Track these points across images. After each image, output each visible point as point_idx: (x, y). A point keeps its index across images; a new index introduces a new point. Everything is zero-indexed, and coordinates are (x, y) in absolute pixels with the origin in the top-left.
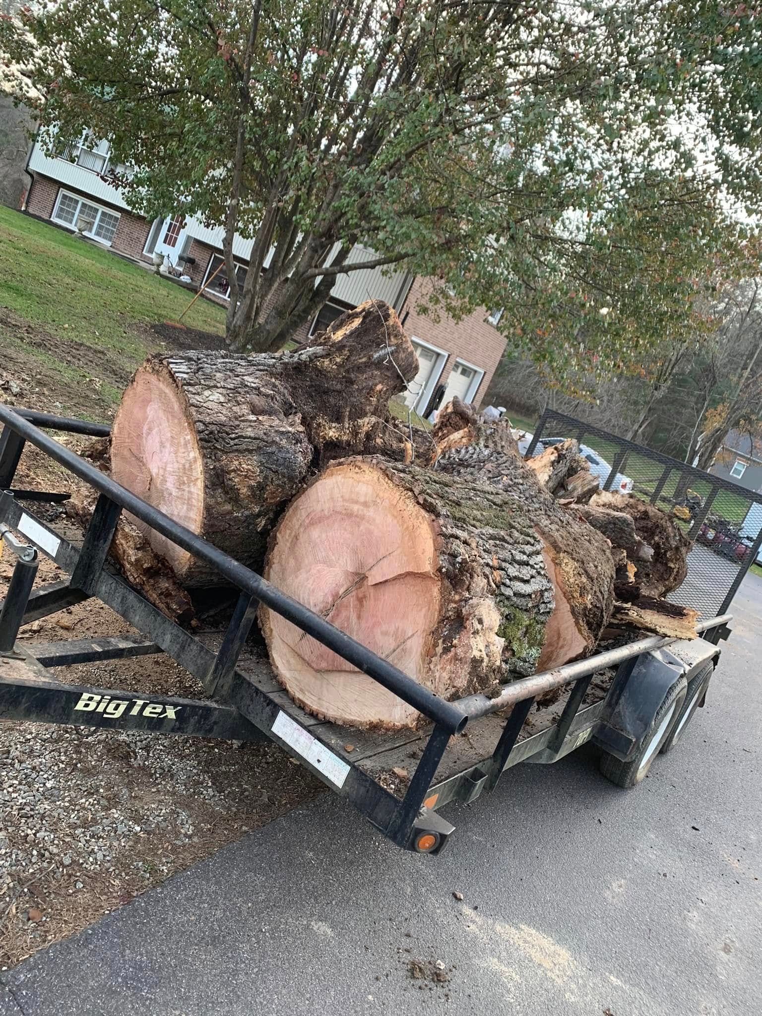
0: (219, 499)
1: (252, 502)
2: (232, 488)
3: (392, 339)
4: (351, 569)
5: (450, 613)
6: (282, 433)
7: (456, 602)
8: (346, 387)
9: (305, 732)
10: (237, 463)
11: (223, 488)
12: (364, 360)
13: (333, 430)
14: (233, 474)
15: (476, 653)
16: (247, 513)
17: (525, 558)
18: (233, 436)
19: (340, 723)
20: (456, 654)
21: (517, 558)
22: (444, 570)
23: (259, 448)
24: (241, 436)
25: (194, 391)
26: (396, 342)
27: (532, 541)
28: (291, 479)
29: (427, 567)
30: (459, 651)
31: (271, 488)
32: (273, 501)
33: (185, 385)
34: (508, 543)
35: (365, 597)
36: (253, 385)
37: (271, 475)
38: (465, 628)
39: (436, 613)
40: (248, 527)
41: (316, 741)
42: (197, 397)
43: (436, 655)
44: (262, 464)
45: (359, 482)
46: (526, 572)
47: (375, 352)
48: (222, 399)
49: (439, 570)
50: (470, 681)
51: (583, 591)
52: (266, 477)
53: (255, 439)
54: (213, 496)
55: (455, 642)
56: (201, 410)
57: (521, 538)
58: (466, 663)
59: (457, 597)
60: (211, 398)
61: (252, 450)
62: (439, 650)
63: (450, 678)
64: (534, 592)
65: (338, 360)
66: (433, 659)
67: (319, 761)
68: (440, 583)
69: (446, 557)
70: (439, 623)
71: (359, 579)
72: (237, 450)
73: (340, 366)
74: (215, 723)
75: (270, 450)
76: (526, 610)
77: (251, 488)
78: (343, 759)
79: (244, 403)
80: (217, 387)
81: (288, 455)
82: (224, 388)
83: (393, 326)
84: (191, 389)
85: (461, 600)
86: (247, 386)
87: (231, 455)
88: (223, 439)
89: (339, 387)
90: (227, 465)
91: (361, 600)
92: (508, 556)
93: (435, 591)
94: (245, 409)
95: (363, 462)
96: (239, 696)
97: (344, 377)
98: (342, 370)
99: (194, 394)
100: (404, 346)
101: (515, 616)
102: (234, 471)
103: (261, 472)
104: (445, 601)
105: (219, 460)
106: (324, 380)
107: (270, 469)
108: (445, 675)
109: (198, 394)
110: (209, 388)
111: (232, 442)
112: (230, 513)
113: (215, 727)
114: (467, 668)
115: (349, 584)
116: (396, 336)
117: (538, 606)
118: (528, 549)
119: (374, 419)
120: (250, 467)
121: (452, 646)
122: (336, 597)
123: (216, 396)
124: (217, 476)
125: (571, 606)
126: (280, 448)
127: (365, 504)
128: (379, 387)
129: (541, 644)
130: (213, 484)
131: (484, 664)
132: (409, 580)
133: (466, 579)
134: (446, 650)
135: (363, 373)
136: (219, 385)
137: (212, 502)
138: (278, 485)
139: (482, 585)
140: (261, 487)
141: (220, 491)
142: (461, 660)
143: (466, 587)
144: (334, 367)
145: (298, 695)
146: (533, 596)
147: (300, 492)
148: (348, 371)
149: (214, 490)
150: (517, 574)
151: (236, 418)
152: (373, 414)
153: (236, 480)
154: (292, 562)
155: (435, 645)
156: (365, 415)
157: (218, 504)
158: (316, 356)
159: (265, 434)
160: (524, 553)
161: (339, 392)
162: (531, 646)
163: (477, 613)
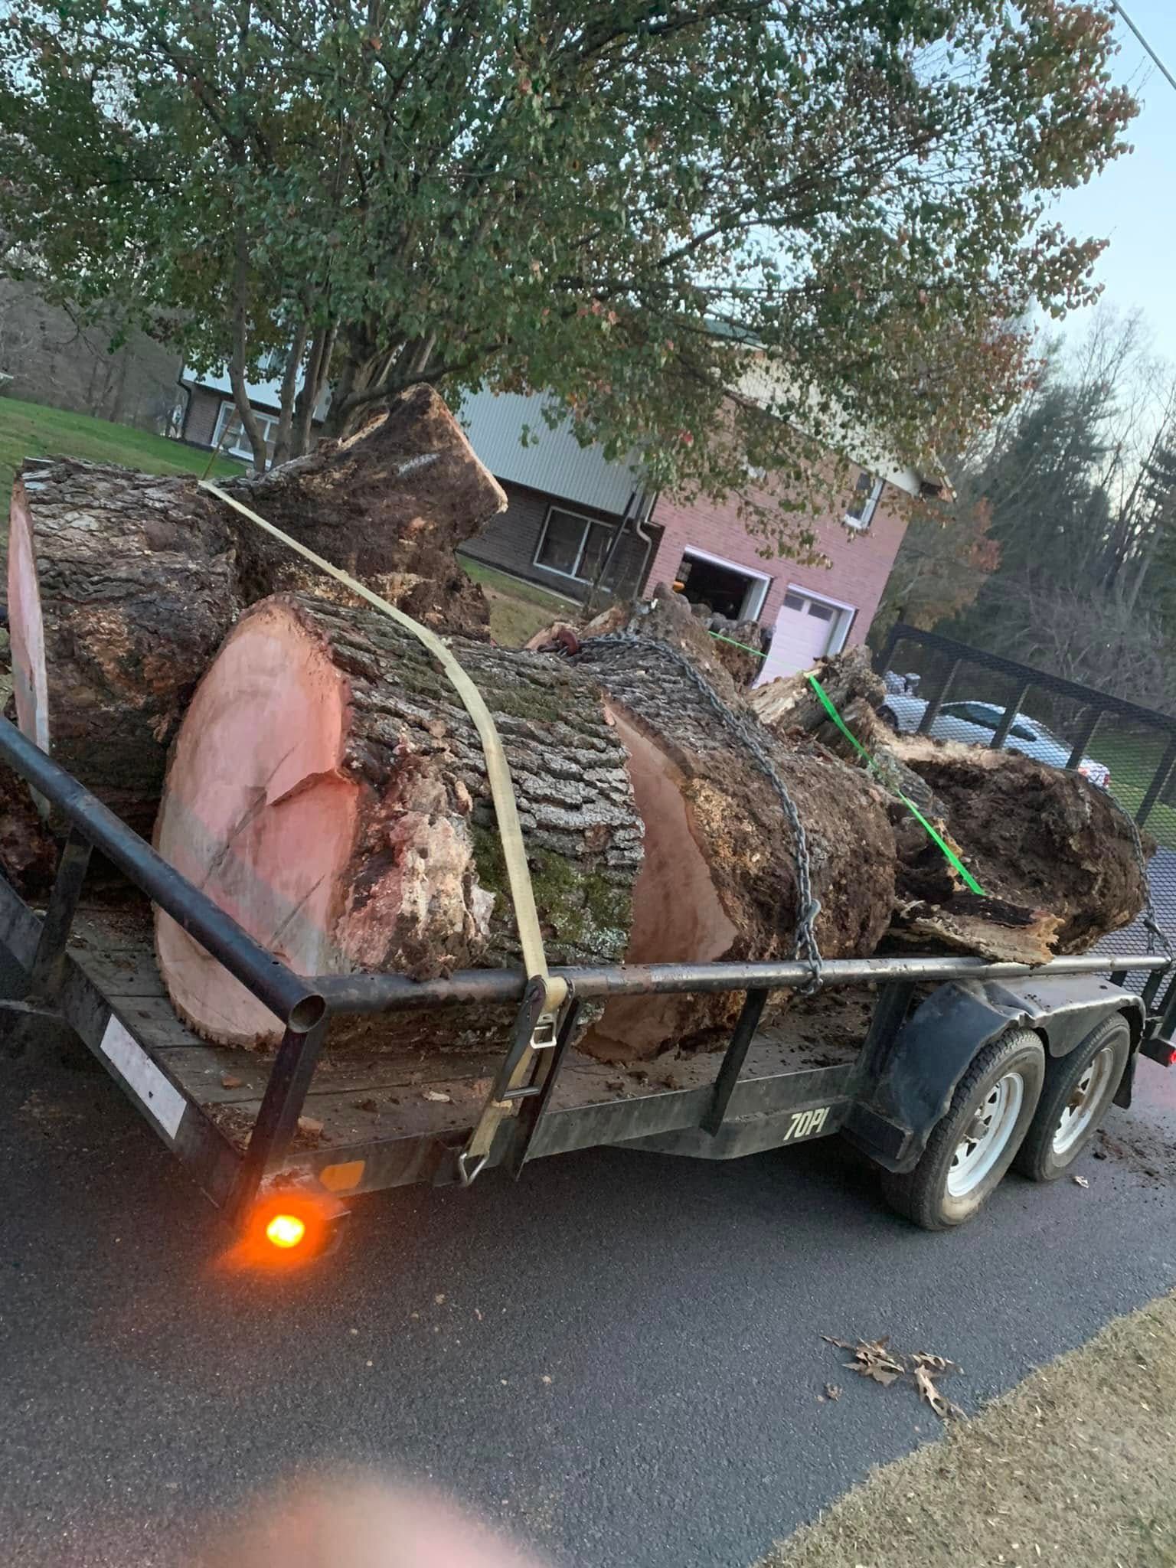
0: (72, 682)
1: (130, 689)
2: (89, 662)
3: (435, 443)
4: (251, 784)
5: (372, 841)
6: (174, 571)
7: (379, 821)
8: (349, 518)
9: (138, 1048)
10: (93, 620)
11: (76, 662)
12: (382, 475)
13: (323, 587)
14: (89, 640)
15: (406, 907)
16: (125, 706)
17: (574, 768)
18: (96, 578)
19: (223, 1041)
20: (373, 909)
21: (554, 766)
22: (355, 764)
23: (130, 595)
24: (108, 579)
25: (46, 512)
26: (441, 446)
27: (602, 744)
28: (186, 645)
29: (332, 763)
30: (380, 904)
31: (150, 660)
32: (162, 685)
33: (32, 502)
34: (542, 742)
35: (264, 827)
36: (158, 505)
37: (146, 637)
38: (397, 865)
39: (350, 842)
40: (132, 732)
41: (150, 1061)
42: (50, 522)
43: (343, 914)
44: (133, 620)
45: (268, 637)
46: (572, 791)
47: (403, 462)
48: (94, 526)
49: (346, 763)
50: (391, 954)
51: (740, 844)
52: (139, 642)
53: (128, 580)
54: (61, 677)
55: (375, 888)
56: (50, 540)
57: (577, 737)
58: (388, 924)
59: (383, 813)
60: (75, 524)
61: (120, 598)
62: (349, 904)
63: (359, 950)
64: (592, 828)
65: (337, 475)
66: (341, 921)
67: (151, 1095)
68: (357, 790)
69: (361, 743)
70: (353, 857)
71: (258, 795)
72: (96, 600)
73: (338, 485)
74: (26, 1038)
75: (147, 597)
76: (576, 858)
77: (118, 660)
78: (179, 1088)
79: (135, 533)
80: (92, 508)
81: (178, 606)
82: (105, 508)
83: (435, 421)
84: (42, 509)
85: (388, 818)
86: (146, 506)
87: (87, 608)
88: (79, 583)
89: (334, 518)
90: (79, 624)
91: (259, 832)
92: (533, 759)
93: (351, 803)
94: (134, 542)
95: (275, 602)
96: (68, 995)
97: (345, 503)
98: (342, 492)
99: (47, 516)
100: (455, 453)
101: (545, 865)
102: (90, 633)
103: (131, 632)
104: (365, 818)
105: (69, 618)
106: (309, 507)
107: (145, 628)
108: (354, 946)
109: (54, 517)
110: (76, 507)
111: (91, 588)
112: (93, 705)
113: (28, 1045)
114: (389, 932)
115: (247, 808)
116: (440, 437)
117: (603, 853)
118: (584, 755)
119: (414, 579)
120: (113, 626)
121: (369, 897)
122: (233, 832)
123: (87, 520)
124: (63, 640)
125: (713, 869)
126: (165, 595)
127: (272, 673)
128: (418, 522)
129: (623, 925)
130: (59, 655)
131: (420, 926)
132: (321, 791)
133: (402, 782)
134: (360, 903)
135: (381, 496)
136: (96, 503)
137: (60, 685)
138: (161, 656)
139: (434, 793)
140: (135, 659)
141: (71, 666)
142: (380, 919)
143: (397, 794)
144: (329, 486)
145: (180, 1000)
146: (588, 834)
147: (205, 669)
148: (354, 493)
149: (61, 666)
150: (548, 792)
151: (112, 553)
152: (411, 569)
153: (96, 648)
154: (189, 785)
155: (345, 897)
156: (394, 568)
157: (69, 688)
158: (301, 472)
159: (144, 573)
160: (577, 761)
161: (334, 527)
162: (602, 925)
163: (416, 839)
